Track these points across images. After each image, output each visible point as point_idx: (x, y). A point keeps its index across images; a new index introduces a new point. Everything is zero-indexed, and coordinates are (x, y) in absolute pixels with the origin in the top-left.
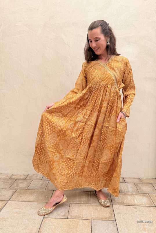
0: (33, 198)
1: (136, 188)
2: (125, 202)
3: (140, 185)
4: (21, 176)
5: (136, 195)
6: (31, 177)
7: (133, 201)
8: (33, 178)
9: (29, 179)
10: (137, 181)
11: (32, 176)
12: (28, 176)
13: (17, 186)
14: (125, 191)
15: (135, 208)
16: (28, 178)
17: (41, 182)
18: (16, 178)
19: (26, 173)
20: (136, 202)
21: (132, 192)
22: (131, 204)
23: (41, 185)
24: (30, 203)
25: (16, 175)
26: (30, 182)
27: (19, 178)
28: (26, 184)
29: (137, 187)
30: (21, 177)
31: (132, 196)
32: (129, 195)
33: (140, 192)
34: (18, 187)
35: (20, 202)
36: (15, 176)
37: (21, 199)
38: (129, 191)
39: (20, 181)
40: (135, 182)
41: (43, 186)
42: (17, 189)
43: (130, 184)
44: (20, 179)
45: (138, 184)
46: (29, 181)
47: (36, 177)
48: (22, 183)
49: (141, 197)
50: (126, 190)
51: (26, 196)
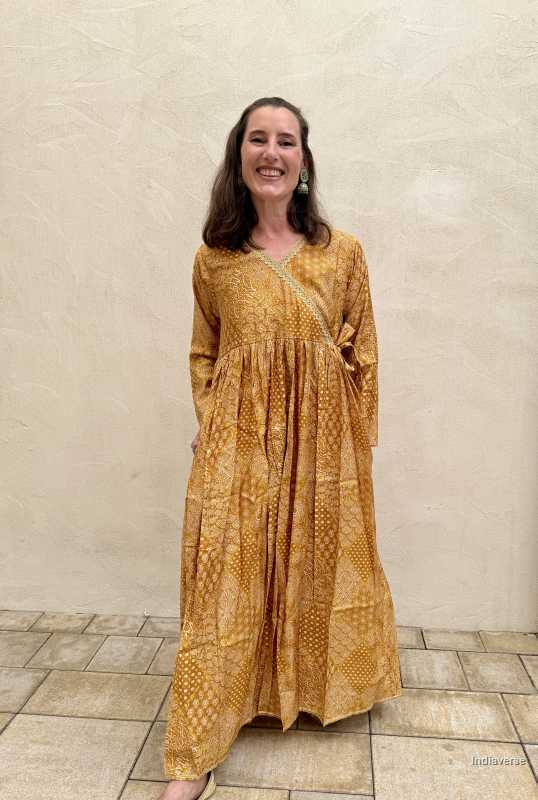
0: (100, 703)
1: (459, 671)
2: (416, 723)
3: (475, 660)
4: (70, 618)
5: (458, 696)
6: (103, 624)
7: (443, 720)
8: (111, 628)
9: (95, 631)
10: (467, 643)
11: (106, 621)
12: (96, 620)
13: (52, 658)
14: (420, 683)
15: (448, 748)
16: (93, 629)
17: (136, 643)
18: (51, 629)
19: (87, 611)
20: (454, 726)
21: (446, 688)
22: (437, 732)
23: (135, 657)
24: (89, 723)
25: (54, 617)
26: (97, 643)
27: (63, 627)
28: (84, 651)
29: (465, 666)
30: (72, 625)
31: (444, 699)
32: (432, 697)
33: (472, 687)
34: (56, 663)
35: (56, 719)
36: (51, 622)
37: (60, 706)
38: (433, 682)
39: (65, 640)
40: (460, 647)
41: (140, 659)
42: (51, 670)
43: (442, 654)
44: (66, 632)
45: (471, 656)
46: (95, 639)
47: (122, 623)
48: (69, 645)
49: (476, 706)
50: (422, 679)
51: (79, 696)
